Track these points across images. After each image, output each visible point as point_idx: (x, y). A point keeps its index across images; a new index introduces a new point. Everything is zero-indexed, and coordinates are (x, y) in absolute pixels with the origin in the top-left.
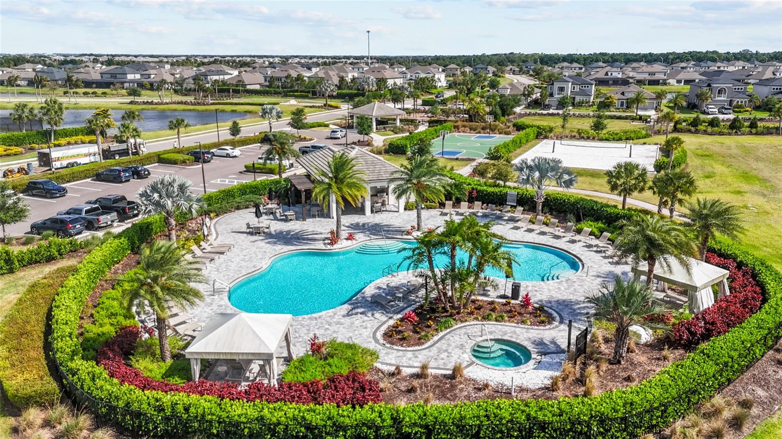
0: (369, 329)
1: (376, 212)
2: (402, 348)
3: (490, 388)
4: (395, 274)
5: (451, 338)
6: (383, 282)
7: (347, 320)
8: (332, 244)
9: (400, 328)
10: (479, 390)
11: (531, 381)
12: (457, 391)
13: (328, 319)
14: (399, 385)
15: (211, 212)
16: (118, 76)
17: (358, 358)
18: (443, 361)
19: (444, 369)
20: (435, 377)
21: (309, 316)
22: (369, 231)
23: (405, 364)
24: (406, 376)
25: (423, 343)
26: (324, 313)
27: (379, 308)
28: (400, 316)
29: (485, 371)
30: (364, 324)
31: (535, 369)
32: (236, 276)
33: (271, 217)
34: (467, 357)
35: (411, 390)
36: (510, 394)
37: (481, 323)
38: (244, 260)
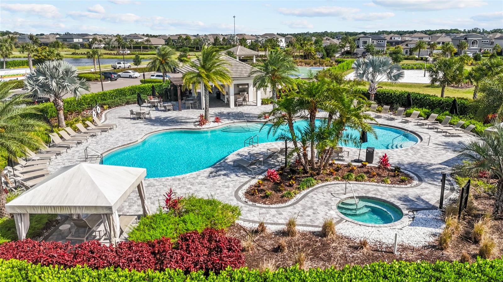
0: (230, 189)
1: (239, 105)
2: (265, 206)
3: (368, 246)
4: (256, 145)
5: (314, 196)
6: (245, 151)
7: (211, 181)
8: (201, 124)
9: (262, 187)
10: (356, 248)
11: (412, 239)
12: (331, 250)
13: (191, 180)
14: (263, 244)
15: (105, 104)
16: (68, 40)
17: (218, 214)
18: (309, 218)
19: (312, 226)
20: (304, 235)
21: (173, 177)
22: (233, 117)
23: (269, 221)
24: (271, 234)
25: (286, 201)
26: (188, 175)
27: (241, 170)
28: (261, 177)
29: (357, 228)
30: (226, 184)
31: (411, 225)
32: (112, 147)
33: (154, 109)
34: (334, 214)
35: (278, 249)
36: (392, 253)
37: (341, 182)
38: (123, 136)
